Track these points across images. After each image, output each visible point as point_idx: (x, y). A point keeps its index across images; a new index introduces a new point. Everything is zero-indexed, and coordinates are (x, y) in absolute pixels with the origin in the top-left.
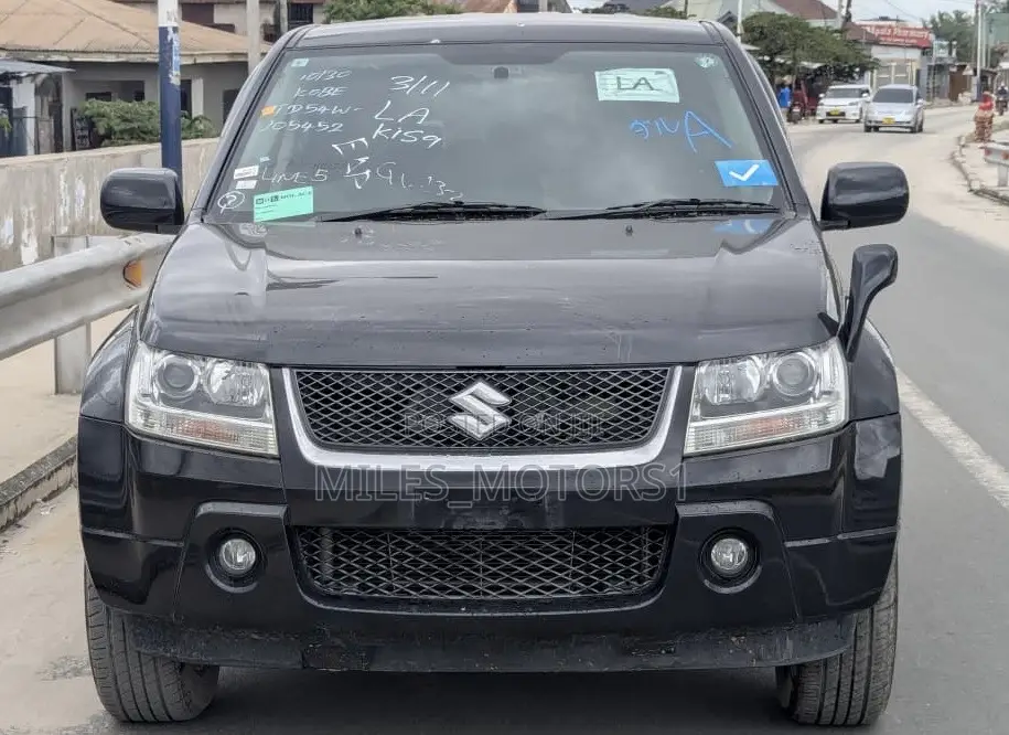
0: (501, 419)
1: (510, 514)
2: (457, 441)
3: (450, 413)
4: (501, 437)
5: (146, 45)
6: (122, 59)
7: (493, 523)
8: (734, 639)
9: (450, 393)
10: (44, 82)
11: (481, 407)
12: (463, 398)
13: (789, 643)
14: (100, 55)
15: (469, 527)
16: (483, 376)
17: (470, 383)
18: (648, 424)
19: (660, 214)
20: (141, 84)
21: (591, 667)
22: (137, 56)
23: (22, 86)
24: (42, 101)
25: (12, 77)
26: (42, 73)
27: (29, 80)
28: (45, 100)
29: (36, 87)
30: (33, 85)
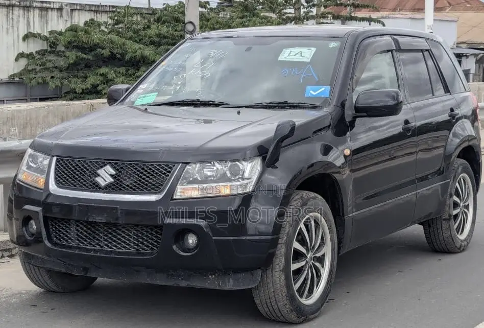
0: (112, 180)
1: (107, 217)
2: (96, 187)
3: (95, 177)
4: (110, 187)
7: (101, 220)
8: (210, 277)
9: (98, 169)
10: (480, 58)
11: (106, 175)
12: (101, 172)
13: (231, 281)
15: (94, 220)
16: (110, 163)
17: (105, 165)
18: (162, 185)
19: (271, 107)
21: (159, 282)
23: (468, 59)
24: (479, 67)
25: (463, 56)
26: (481, 54)
27: (473, 56)
28: (481, 66)
29: (476, 60)
30: (475, 59)
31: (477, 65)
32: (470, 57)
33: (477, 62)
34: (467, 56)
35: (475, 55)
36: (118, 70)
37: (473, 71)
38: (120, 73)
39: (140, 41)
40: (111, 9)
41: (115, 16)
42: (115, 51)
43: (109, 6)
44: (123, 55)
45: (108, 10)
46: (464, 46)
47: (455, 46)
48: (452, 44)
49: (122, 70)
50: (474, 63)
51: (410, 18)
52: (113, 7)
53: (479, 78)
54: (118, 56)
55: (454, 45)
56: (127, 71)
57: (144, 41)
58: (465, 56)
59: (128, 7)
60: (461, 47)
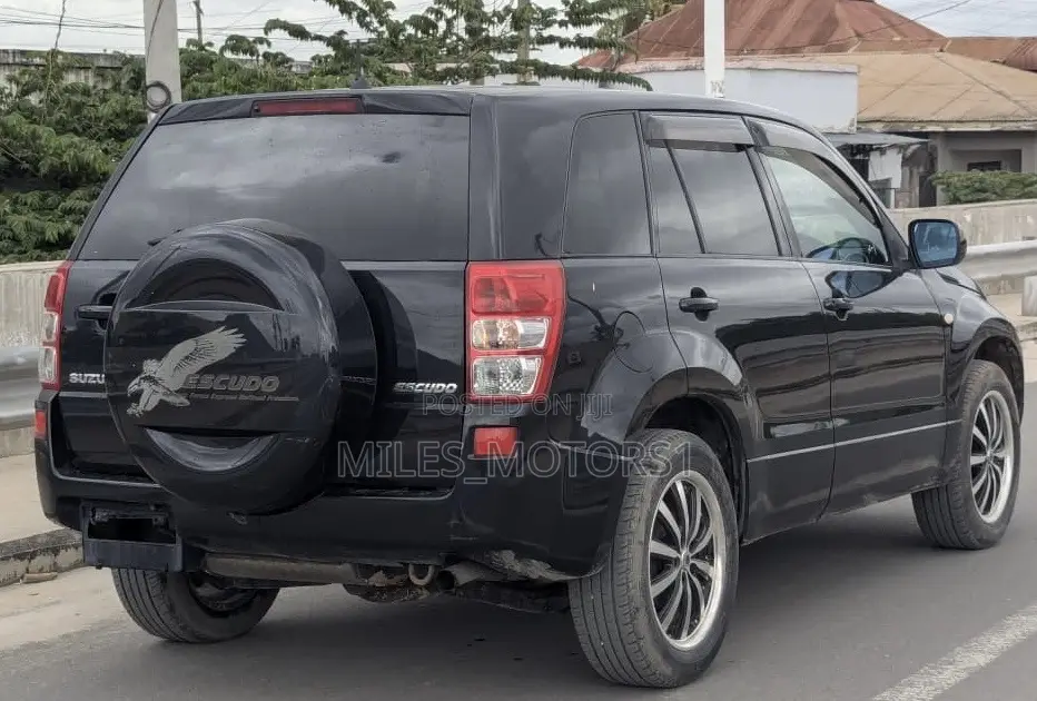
5: (1022, 112)
6: (997, 127)
10: (914, 153)
14: (974, 124)
20: (1020, 151)
22: (1012, 124)
23: (884, 157)
24: (911, 172)
25: (872, 150)
26: (912, 144)
27: (895, 151)
28: (915, 171)
29: (903, 158)
30: (901, 156)
31: (907, 169)
32: (888, 152)
33: (906, 162)
34: (882, 150)
35: (901, 148)
36: (22, 196)
37: (896, 183)
38: (26, 204)
39: (84, 130)
40: (17, 60)
41: (23, 73)
42: (17, 155)
43: (14, 52)
44: (35, 162)
45: (11, 61)
46: (877, 127)
47: (854, 129)
48: (848, 124)
49: (32, 197)
50: (899, 166)
51: (749, 68)
52: (23, 53)
53: (911, 199)
54: (25, 165)
55: (852, 125)
56: (43, 199)
57: (93, 130)
58: (877, 149)
59: (54, 53)
60: (869, 131)
